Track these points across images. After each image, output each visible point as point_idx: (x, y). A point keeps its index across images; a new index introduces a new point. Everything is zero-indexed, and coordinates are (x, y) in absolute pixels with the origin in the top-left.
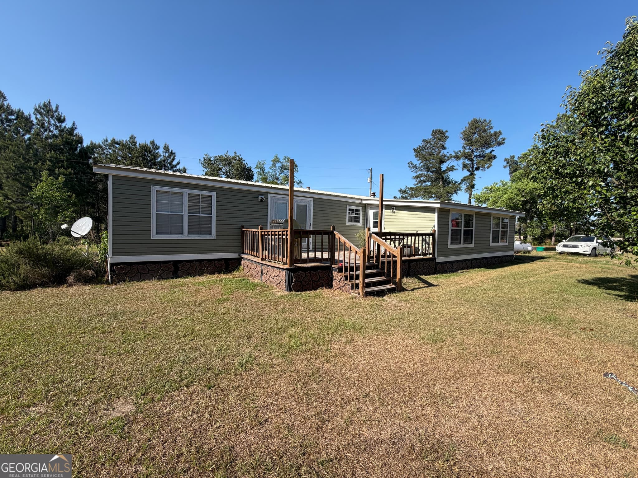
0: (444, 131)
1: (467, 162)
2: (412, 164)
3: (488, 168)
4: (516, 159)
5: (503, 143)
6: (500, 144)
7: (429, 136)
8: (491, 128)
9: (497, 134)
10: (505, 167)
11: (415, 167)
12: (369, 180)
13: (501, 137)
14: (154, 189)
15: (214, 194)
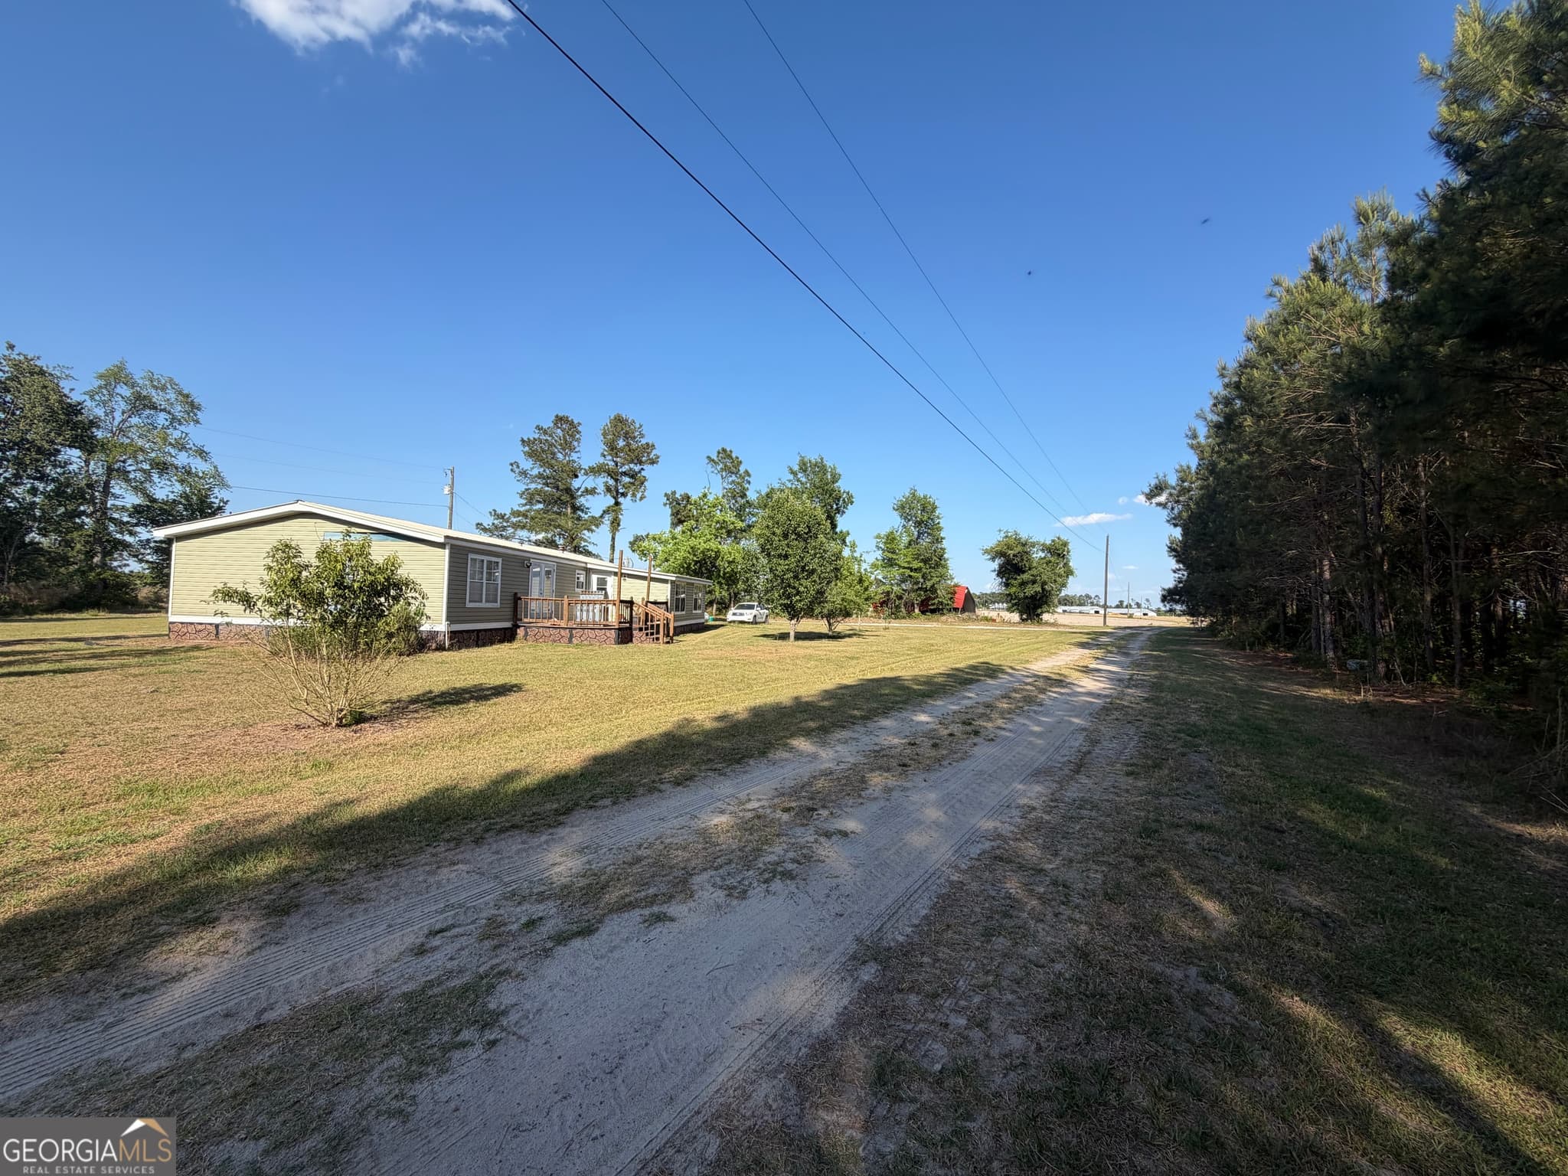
0: (576, 422)
1: (611, 482)
2: (518, 467)
3: (641, 499)
4: (677, 496)
5: (657, 462)
6: (653, 462)
7: (548, 424)
8: (642, 436)
9: (649, 447)
10: (665, 505)
11: (524, 473)
12: (447, 490)
13: (654, 452)
14: (471, 556)
15: (500, 560)
